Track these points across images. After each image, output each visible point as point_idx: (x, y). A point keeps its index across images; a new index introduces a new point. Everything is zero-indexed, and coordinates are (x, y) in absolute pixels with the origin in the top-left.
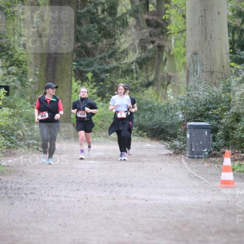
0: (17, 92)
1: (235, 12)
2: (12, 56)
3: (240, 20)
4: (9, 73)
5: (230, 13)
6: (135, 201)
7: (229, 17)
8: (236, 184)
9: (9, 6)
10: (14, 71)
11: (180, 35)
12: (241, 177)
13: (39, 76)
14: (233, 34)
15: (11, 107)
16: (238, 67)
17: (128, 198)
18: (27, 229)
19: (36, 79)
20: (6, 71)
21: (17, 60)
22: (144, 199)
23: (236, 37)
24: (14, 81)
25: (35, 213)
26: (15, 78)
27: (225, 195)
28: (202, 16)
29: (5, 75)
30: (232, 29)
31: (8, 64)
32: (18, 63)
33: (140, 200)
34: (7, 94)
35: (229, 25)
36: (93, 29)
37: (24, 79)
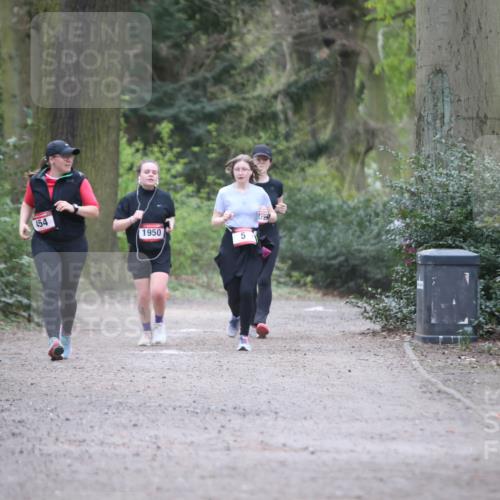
6: (282, 455)
11: (398, 22)
13: (35, 131)
17: (265, 446)
19: (27, 139)
22: (306, 448)
25: (21, 485)
33: (296, 451)
36: (173, 9)
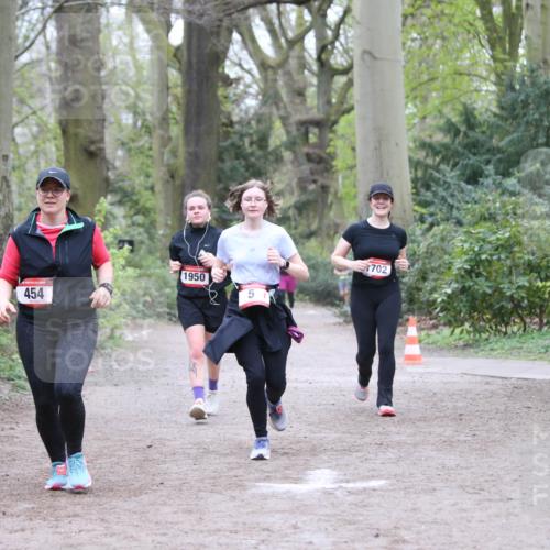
0: (144, 247)
1: (417, 144)
2: (137, 203)
3: (424, 154)
4: (133, 224)
5: (412, 145)
7: (410, 149)
8: (424, 359)
9: (133, 141)
10: (140, 222)
11: (349, 172)
12: (429, 350)
14: (416, 170)
15: (136, 266)
16: (424, 211)
18: (159, 421)
20: (129, 222)
21: (144, 207)
23: (420, 174)
24: (139, 234)
26: (141, 230)
27: (410, 373)
28: (376, 149)
29: (129, 226)
30: (415, 164)
31: (132, 213)
32: (145, 211)
34: (132, 251)
35: (410, 159)
37: (153, 231)
